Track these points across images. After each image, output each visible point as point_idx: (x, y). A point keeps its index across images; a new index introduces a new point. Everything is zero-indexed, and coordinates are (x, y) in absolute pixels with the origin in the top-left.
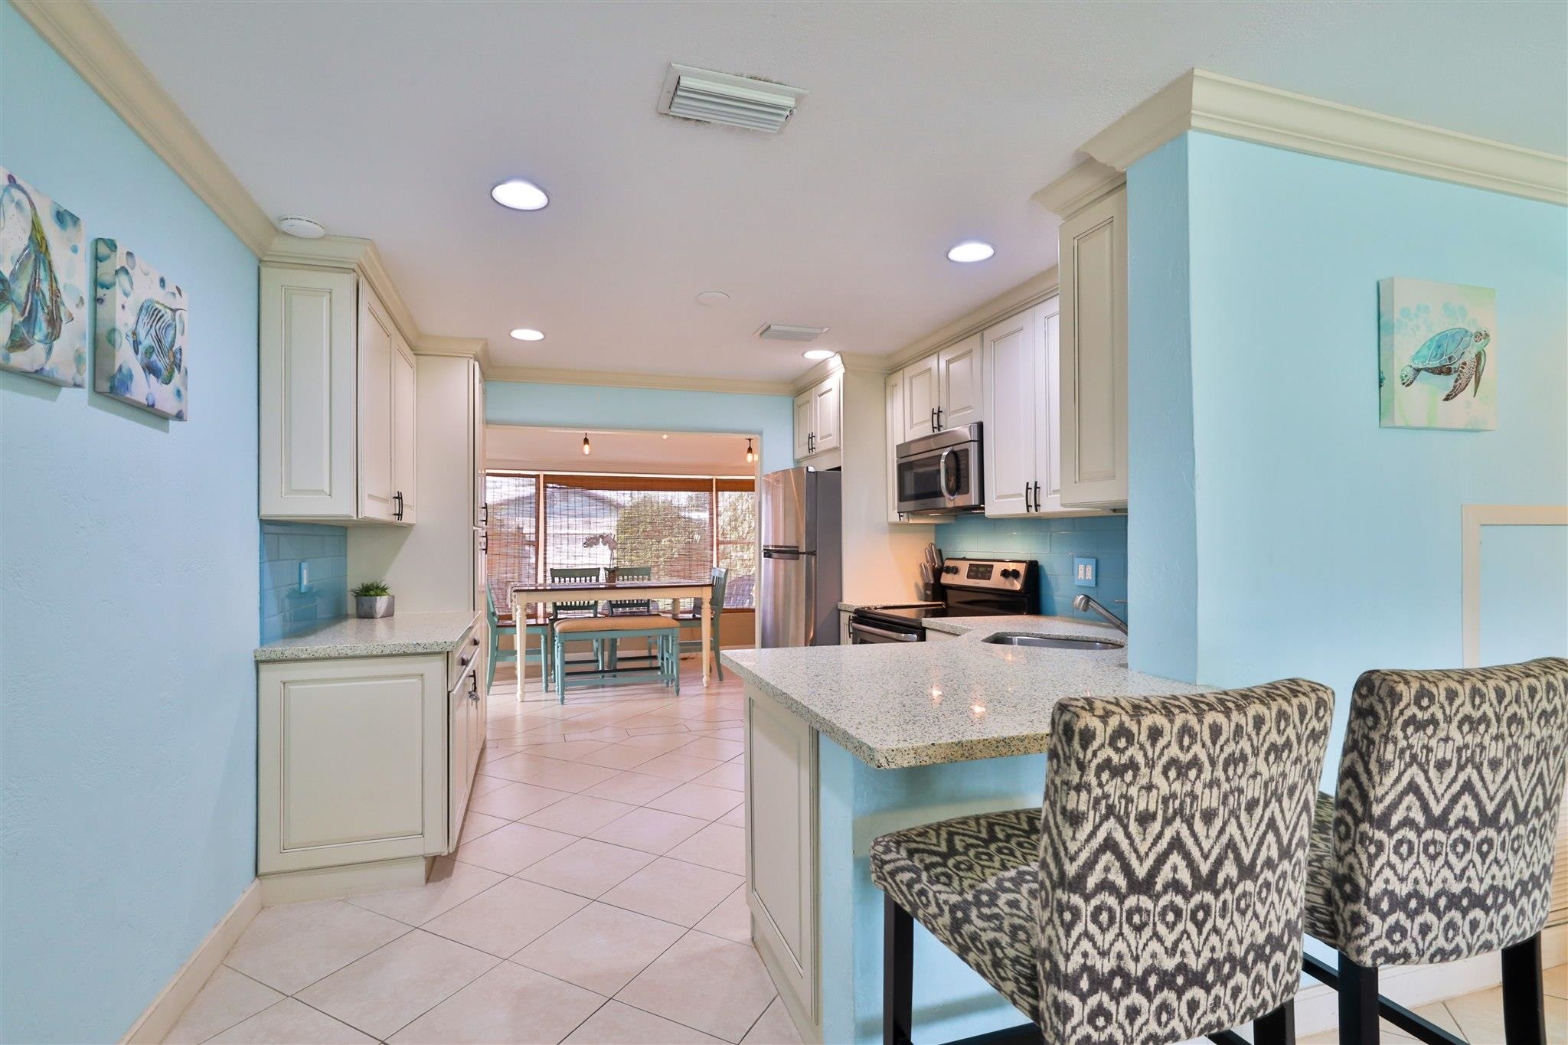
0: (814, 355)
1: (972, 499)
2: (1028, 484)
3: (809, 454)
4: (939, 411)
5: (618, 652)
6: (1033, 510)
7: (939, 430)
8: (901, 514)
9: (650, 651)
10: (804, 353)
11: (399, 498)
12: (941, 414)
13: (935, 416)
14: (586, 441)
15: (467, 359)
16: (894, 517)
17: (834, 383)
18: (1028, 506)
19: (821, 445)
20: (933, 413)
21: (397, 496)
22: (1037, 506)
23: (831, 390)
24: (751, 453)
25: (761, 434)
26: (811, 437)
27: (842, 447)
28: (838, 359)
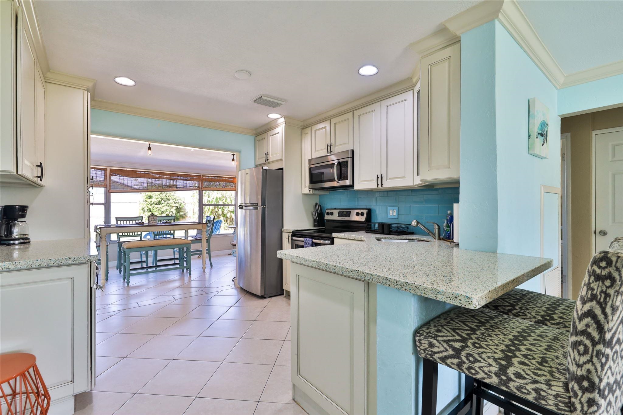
0: (273, 116)
1: (348, 182)
2: (377, 175)
3: (265, 162)
4: (331, 145)
5: (158, 257)
6: (380, 186)
7: (331, 153)
8: (310, 190)
9: (174, 256)
10: (268, 115)
11: (41, 166)
12: (332, 146)
13: (329, 148)
14: (149, 148)
15: (83, 90)
16: (306, 190)
17: (280, 130)
18: (378, 185)
19: (271, 158)
20: (328, 146)
21: (39, 165)
22: (382, 185)
23: (278, 133)
24: (234, 161)
25: (240, 152)
26: (267, 155)
27: (284, 159)
28: (282, 120)
